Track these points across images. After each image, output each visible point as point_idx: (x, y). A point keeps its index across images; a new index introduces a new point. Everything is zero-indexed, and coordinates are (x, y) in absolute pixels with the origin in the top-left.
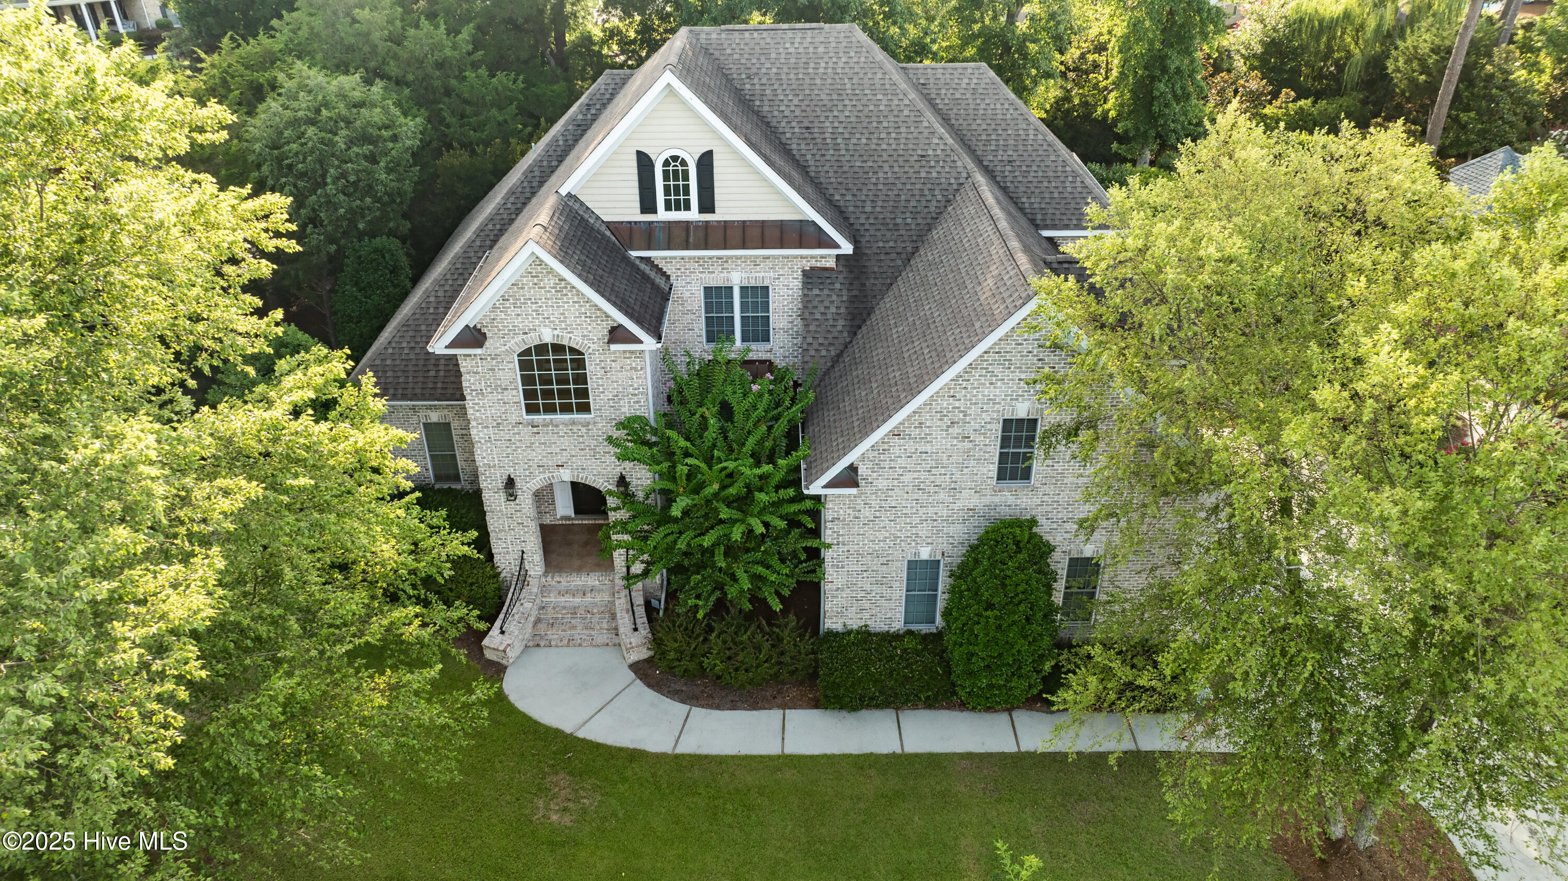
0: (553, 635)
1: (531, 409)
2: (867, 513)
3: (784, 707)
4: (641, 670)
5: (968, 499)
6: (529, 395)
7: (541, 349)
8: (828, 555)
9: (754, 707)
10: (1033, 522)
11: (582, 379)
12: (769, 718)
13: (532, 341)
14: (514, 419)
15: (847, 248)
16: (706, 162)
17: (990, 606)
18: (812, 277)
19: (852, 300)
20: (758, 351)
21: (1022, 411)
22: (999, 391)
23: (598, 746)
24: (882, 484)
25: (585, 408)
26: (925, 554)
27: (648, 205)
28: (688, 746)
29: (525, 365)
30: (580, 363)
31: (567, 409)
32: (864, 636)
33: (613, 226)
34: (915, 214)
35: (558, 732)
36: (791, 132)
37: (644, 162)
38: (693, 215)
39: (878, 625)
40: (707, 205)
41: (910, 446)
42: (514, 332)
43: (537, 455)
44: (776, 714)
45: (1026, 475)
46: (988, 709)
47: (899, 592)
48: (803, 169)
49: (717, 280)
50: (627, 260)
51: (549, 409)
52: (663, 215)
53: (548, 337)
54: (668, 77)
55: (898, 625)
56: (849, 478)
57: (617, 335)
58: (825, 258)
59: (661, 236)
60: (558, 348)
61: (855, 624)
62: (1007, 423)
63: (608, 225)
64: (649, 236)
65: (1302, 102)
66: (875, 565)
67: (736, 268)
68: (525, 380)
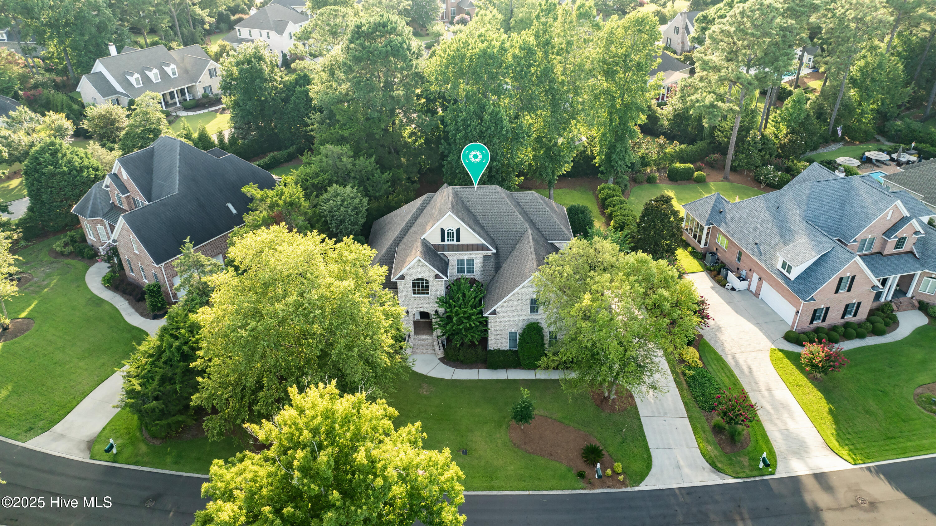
0: (418, 351)
1: (414, 293)
2: (499, 320)
3: (478, 368)
4: (441, 360)
5: (523, 317)
6: (414, 290)
7: (418, 279)
8: (489, 331)
9: (471, 368)
10: (538, 323)
11: (427, 286)
12: (475, 371)
13: (416, 278)
14: (410, 296)
15: (494, 251)
16: (458, 231)
17: (528, 343)
18: (485, 257)
19: (496, 264)
20: (470, 276)
21: (535, 297)
22: (529, 293)
23: (433, 378)
24: (502, 314)
25: (428, 293)
26: (513, 330)
27: (443, 240)
28: (455, 377)
29: (413, 283)
30: (427, 283)
31: (423, 293)
32: (499, 351)
33: (434, 246)
34: (513, 240)
35: (422, 374)
36: (480, 217)
37: (443, 231)
38: (455, 242)
39: (502, 348)
40: (458, 240)
41: (509, 305)
42: (412, 276)
43: (415, 305)
44: (476, 370)
45: (537, 311)
46: (529, 369)
47: (507, 340)
48: (482, 227)
49: (460, 258)
50: (438, 255)
51: (419, 293)
52: (447, 242)
53: (420, 277)
54: (450, 213)
55: (507, 348)
56: (494, 312)
57: (437, 277)
58: (489, 253)
59: (446, 248)
60: (422, 279)
61: (496, 348)
62: (532, 300)
63: (433, 245)
64: (443, 248)
65: (682, 146)
66: (501, 333)
67: (466, 256)
68: (413, 287)
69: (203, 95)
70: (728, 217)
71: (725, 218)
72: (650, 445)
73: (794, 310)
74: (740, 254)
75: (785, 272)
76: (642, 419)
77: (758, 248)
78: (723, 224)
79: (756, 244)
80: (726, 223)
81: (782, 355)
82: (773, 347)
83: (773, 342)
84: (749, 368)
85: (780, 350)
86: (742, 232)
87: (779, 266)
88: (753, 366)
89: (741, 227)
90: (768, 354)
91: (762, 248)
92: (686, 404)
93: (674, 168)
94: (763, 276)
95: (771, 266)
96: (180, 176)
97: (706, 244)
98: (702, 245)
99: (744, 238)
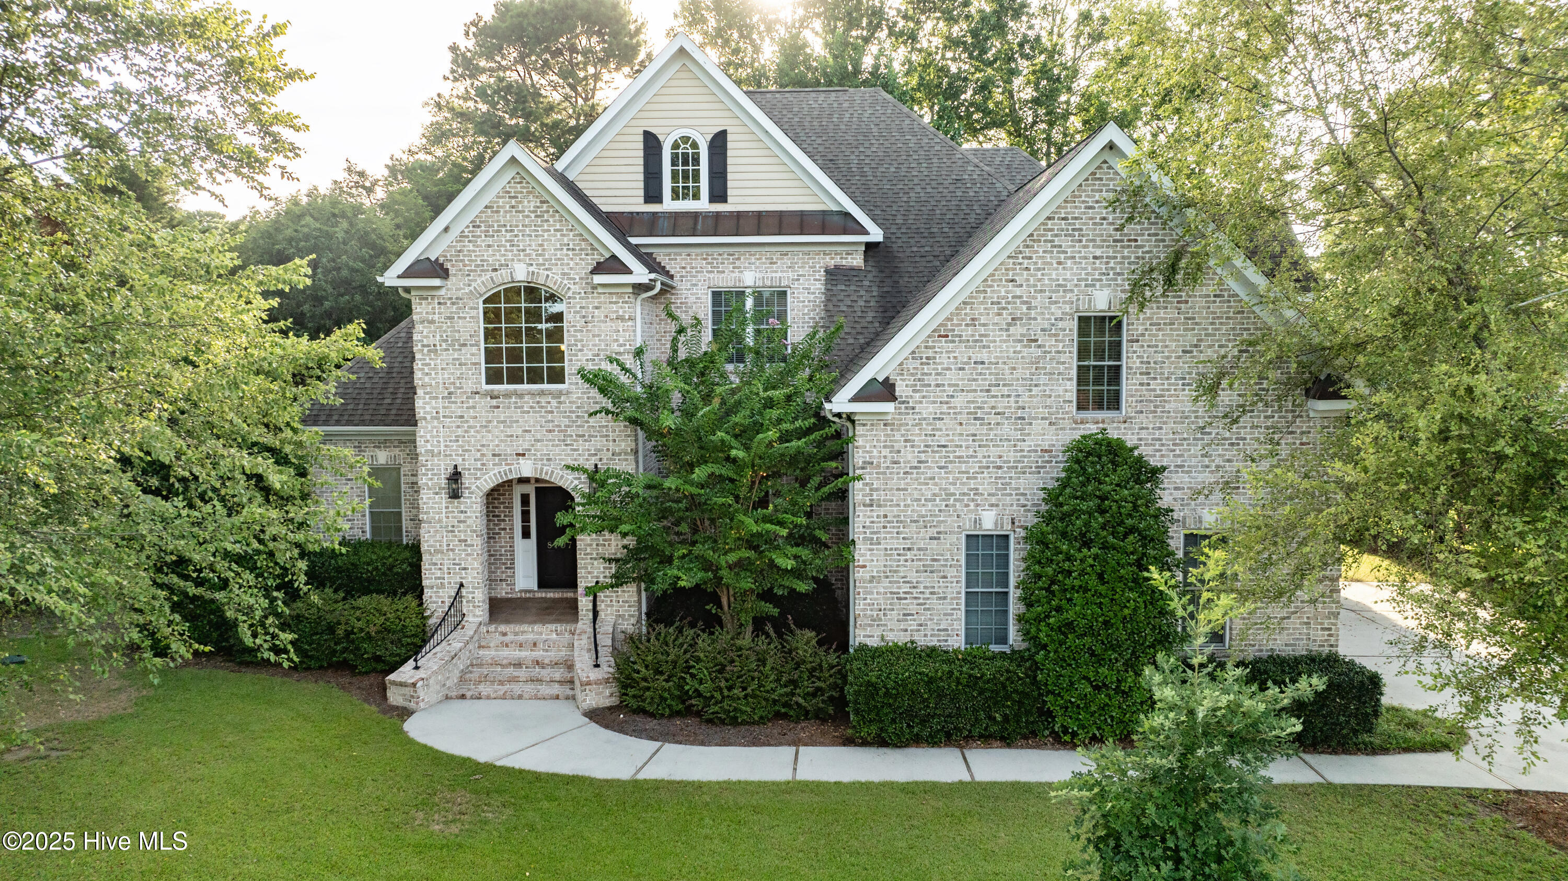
0: (485, 687)
1: (494, 377)
2: (908, 455)
3: (797, 743)
4: (599, 716)
6: (492, 356)
7: (512, 292)
9: (754, 742)
10: (1129, 449)
12: (775, 753)
13: (502, 278)
14: (469, 386)
15: (878, 235)
16: (719, 143)
18: (837, 275)
19: (884, 294)
21: (1101, 304)
22: (1069, 274)
23: (523, 772)
26: (989, 522)
27: (653, 194)
28: (654, 774)
29: (491, 316)
30: (556, 311)
31: (536, 376)
32: (911, 655)
37: (651, 143)
38: (703, 204)
39: (929, 641)
40: (719, 194)
41: (962, 353)
42: (481, 268)
43: (494, 439)
44: (784, 751)
45: (1114, 402)
47: (956, 585)
49: (726, 280)
51: (515, 378)
52: (669, 205)
53: (521, 273)
55: (957, 642)
56: (885, 389)
57: (606, 265)
58: (852, 253)
59: (665, 224)
60: (532, 292)
61: (896, 639)
62: (1084, 321)
64: (653, 225)
66: (921, 538)
67: (750, 269)
68: (490, 335)
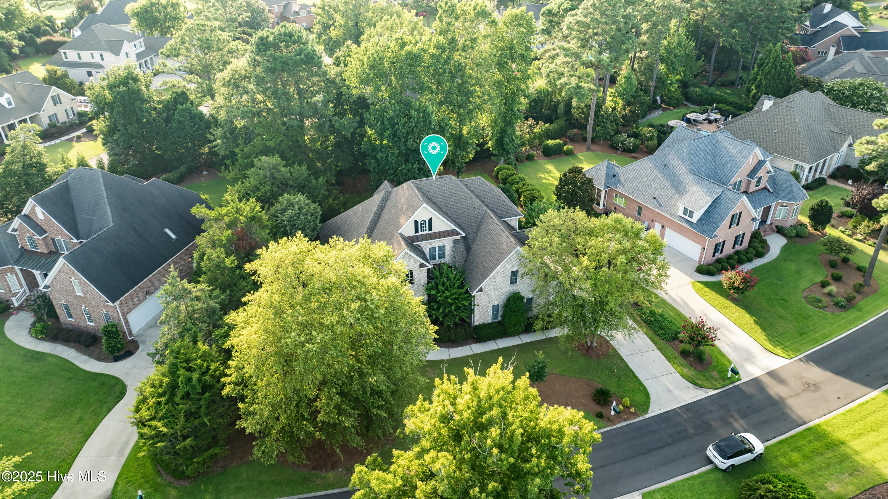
2: (484, 297)
3: (469, 344)
5: (505, 290)
8: (475, 308)
9: (463, 346)
10: (519, 292)
11: (412, 277)
12: (468, 347)
15: (464, 235)
16: (430, 220)
17: (514, 312)
18: (455, 242)
19: (466, 246)
20: (443, 260)
21: (515, 269)
22: (510, 266)
23: (433, 361)
24: (487, 290)
25: (412, 283)
26: (496, 303)
27: (416, 231)
28: (452, 357)
30: (414, 273)
32: (484, 325)
33: (409, 237)
34: (476, 222)
36: (442, 205)
37: (416, 222)
38: (427, 232)
39: (486, 322)
40: (430, 229)
41: (494, 281)
45: (516, 282)
46: (514, 336)
47: (490, 313)
48: (447, 215)
49: (432, 246)
50: (414, 246)
52: (420, 233)
54: (424, 205)
55: (490, 321)
57: (422, 266)
58: (458, 237)
59: (420, 238)
61: (481, 323)
64: (418, 239)
65: (546, 125)
66: (485, 308)
67: (437, 243)
69: (49, 124)
70: (622, 179)
71: (619, 180)
72: (641, 379)
73: (700, 248)
74: (640, 209)
75: (687, 217)
76: (624, 358)
77: (657, 201)
78: (619, 185)
79: (654, 198)
80: (622, 184)
81: (702, 286)
82: (692, 280)
83: (690, 276)
84: (683, 301)
85: (699, 282)
86: (639, 190)
87: (681, 213)
88: (685, 299)
89: (637, 186)
90: (690, 287)
91: (661, 201)
92: (651, 339)
93: (548, 145)
94: (665, 224)
95: (673, 215)
96: (110, 207)
97: (604, 206)
98: (601, 207)
99: (642, 195)
